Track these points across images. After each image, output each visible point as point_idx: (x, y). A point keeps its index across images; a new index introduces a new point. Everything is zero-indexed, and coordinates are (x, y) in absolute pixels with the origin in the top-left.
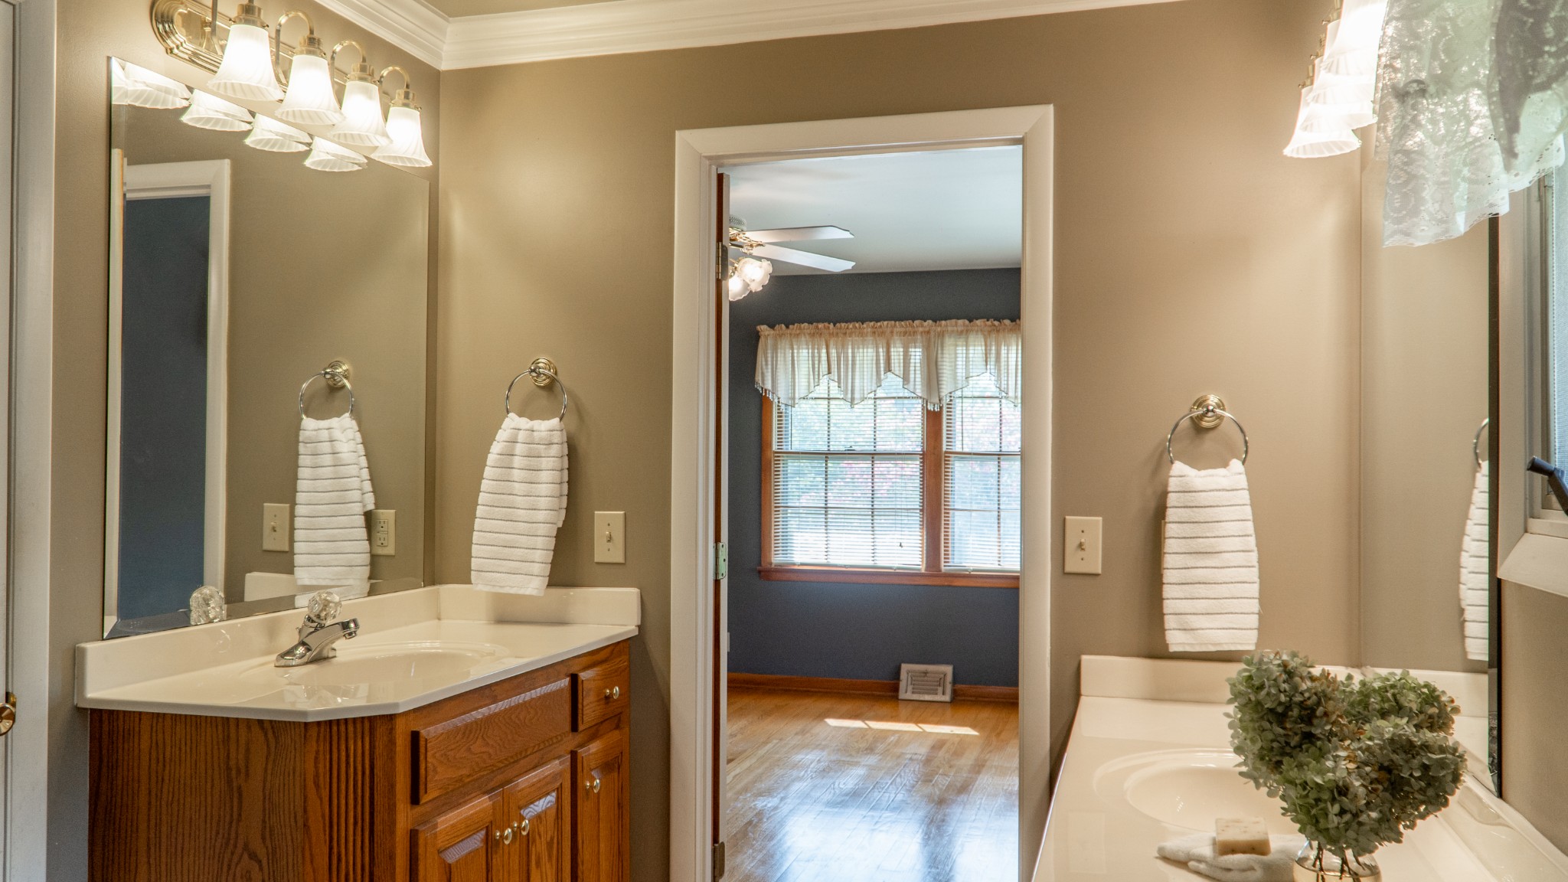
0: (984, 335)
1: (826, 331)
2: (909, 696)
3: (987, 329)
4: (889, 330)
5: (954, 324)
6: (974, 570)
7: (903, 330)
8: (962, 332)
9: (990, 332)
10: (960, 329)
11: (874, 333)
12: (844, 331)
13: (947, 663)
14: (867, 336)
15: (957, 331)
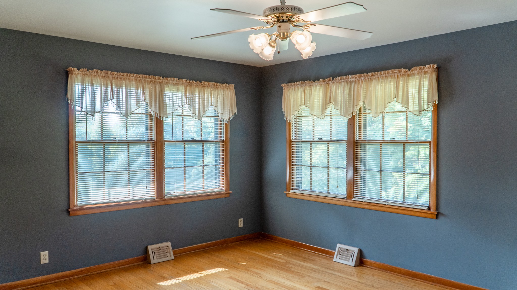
0: (185, 87)
1: (111, 76)
2: (156, 261)
3: (186, 84)
4: (143, 79)
5: (172, 80)
6: (179, 196)
7: (150, 80)
8: (176, 84)
9: (187, 85)
10: (175, 82)
11: (136, 80)
12: (121, 77)
13: (167, 241)
14: (132, 81)
15: (174, 83)
